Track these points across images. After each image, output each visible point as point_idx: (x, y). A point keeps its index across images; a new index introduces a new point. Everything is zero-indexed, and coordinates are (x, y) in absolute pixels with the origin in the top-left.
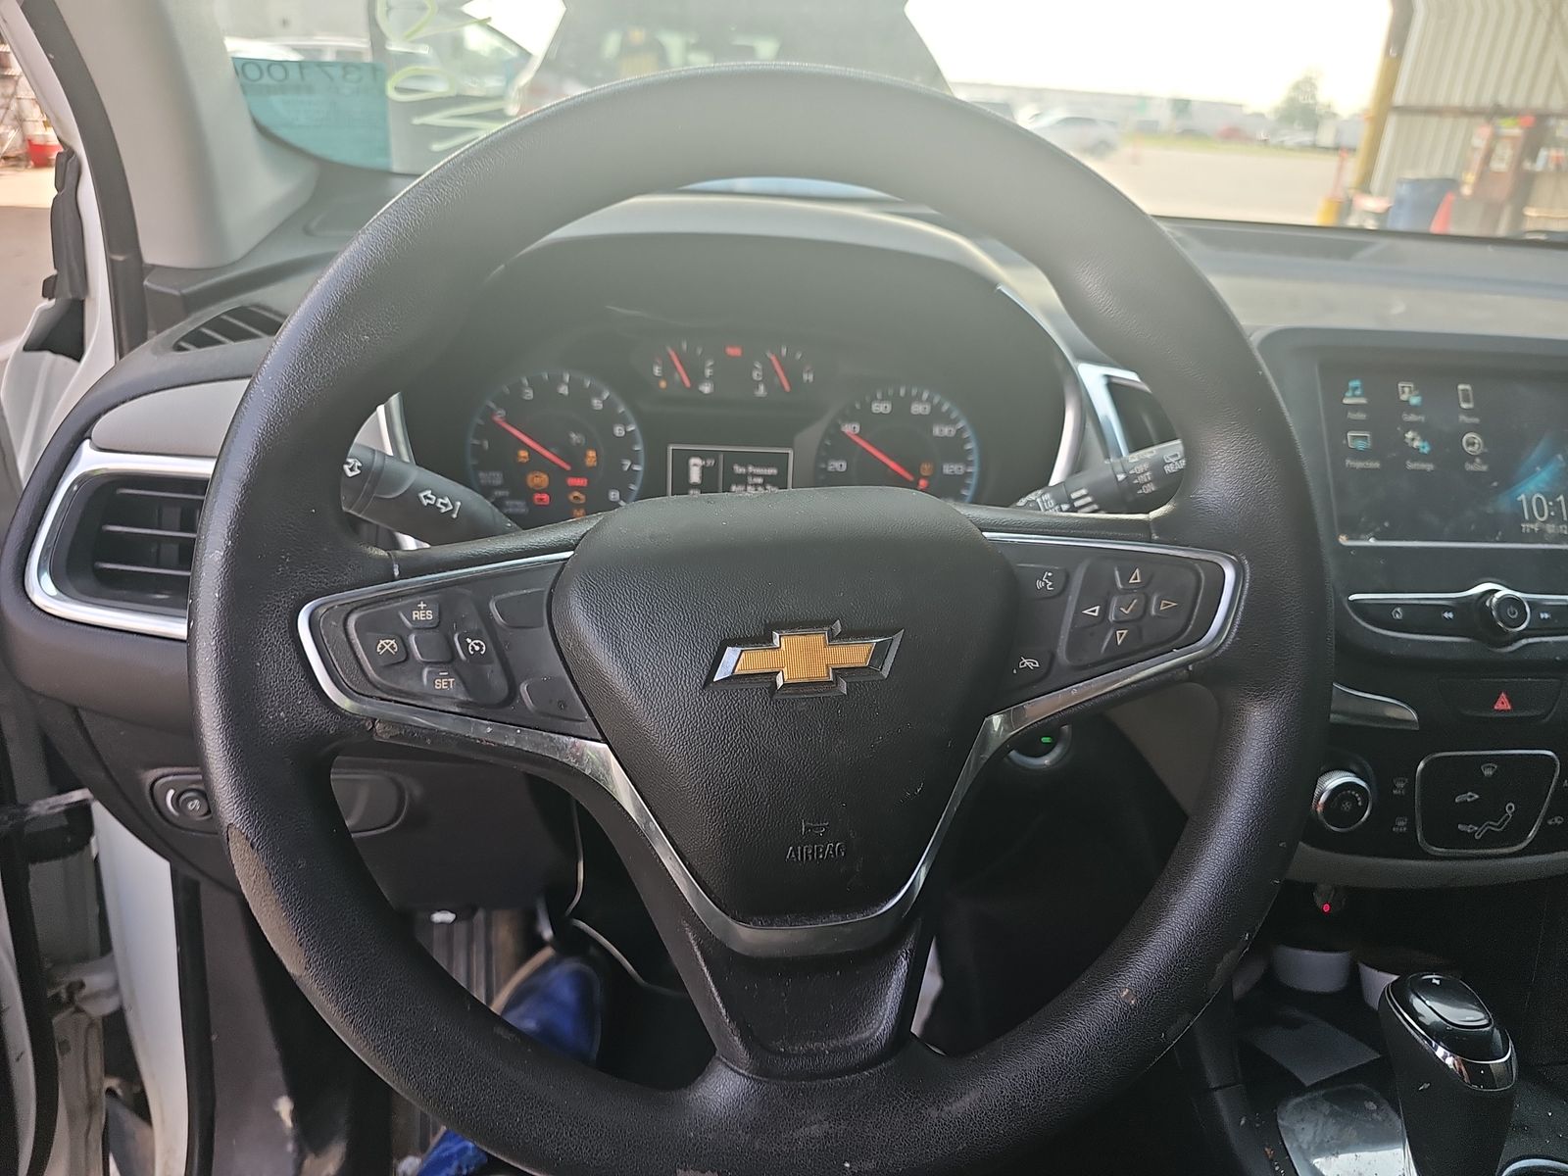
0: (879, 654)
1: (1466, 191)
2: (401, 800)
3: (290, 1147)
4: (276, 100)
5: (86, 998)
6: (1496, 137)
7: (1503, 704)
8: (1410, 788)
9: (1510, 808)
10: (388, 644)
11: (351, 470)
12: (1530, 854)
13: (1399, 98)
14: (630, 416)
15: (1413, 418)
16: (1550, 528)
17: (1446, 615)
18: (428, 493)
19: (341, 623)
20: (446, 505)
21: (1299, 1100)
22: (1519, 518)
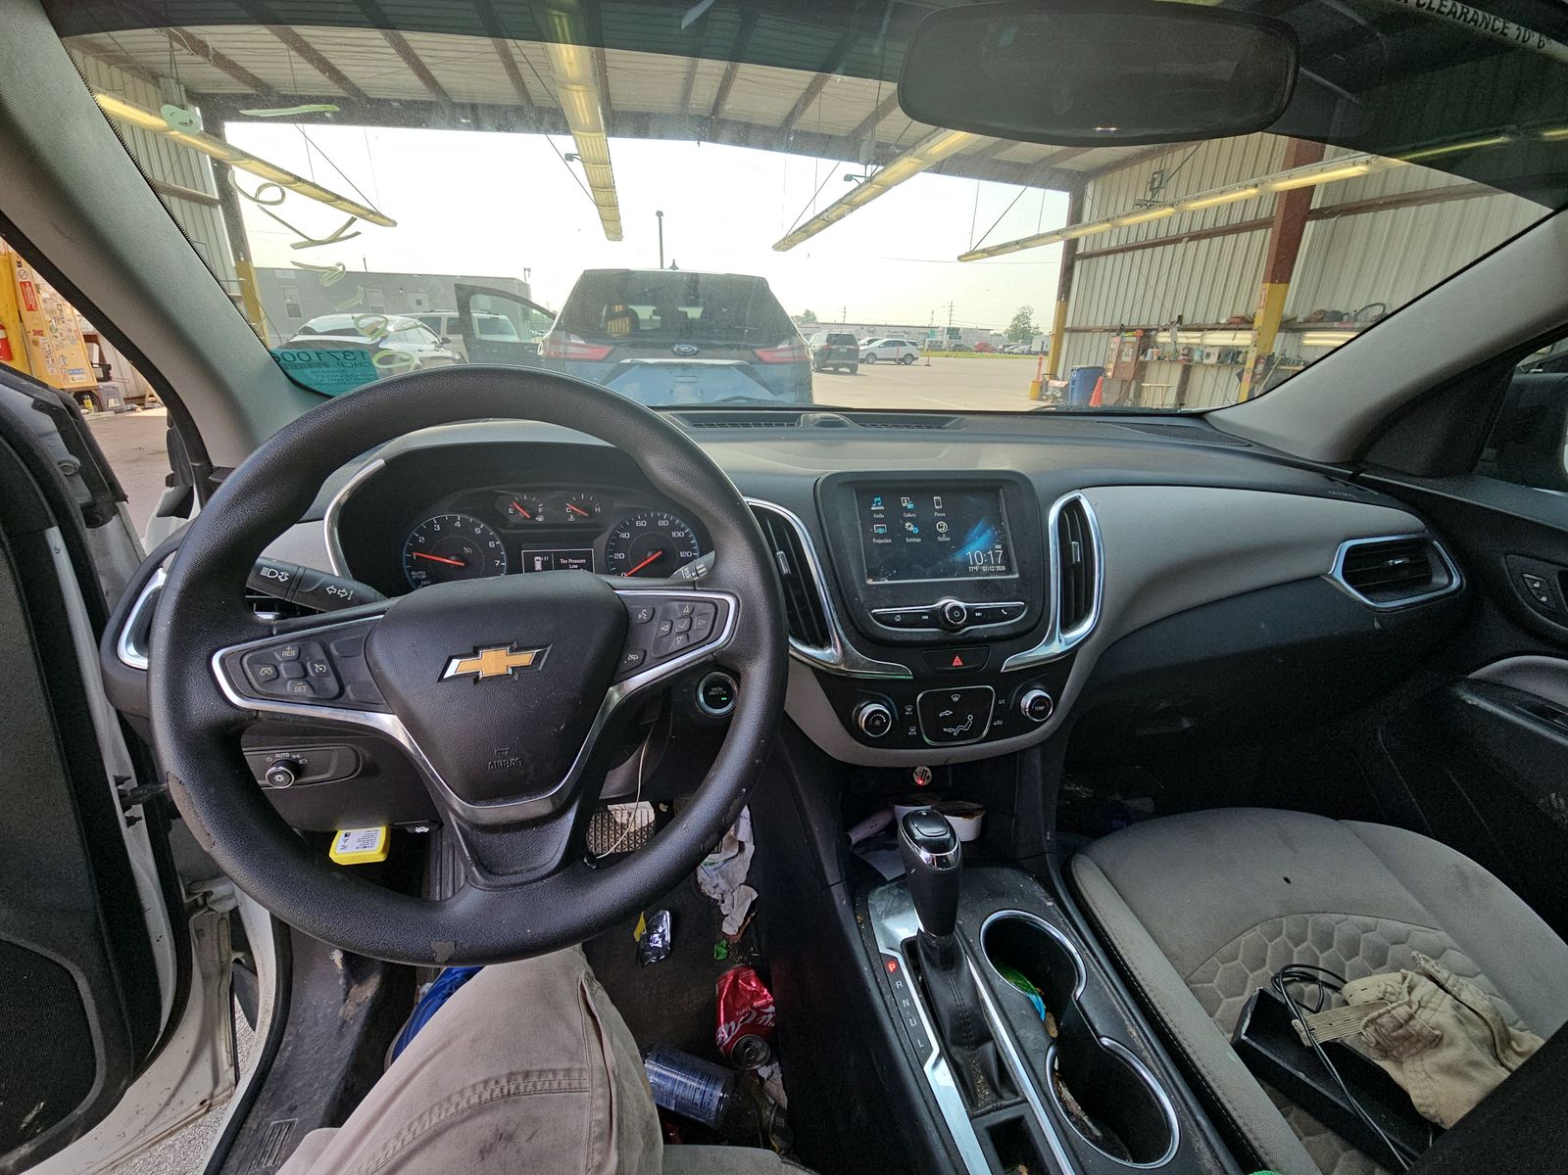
0: (538, 658)
1: (1110, 374)
2: (358, 760)
3: (341, 981)
4: (308, 371)
5: (214, 902)
6: (1123, 343)
7: (957, 662)
8: (914, 710)
9: (970, 718)
10: (268, 670)
11: (283, 578)
12: (988, 741)
13: (1068, 325)
14: (496, 537)
15: (909, 515)
16: (985, 569)
17: (924, 617)
18: (332, 587)
19: (238, 661)
20: (344, 593)
21: (882, 888)
22: (966, 564)
